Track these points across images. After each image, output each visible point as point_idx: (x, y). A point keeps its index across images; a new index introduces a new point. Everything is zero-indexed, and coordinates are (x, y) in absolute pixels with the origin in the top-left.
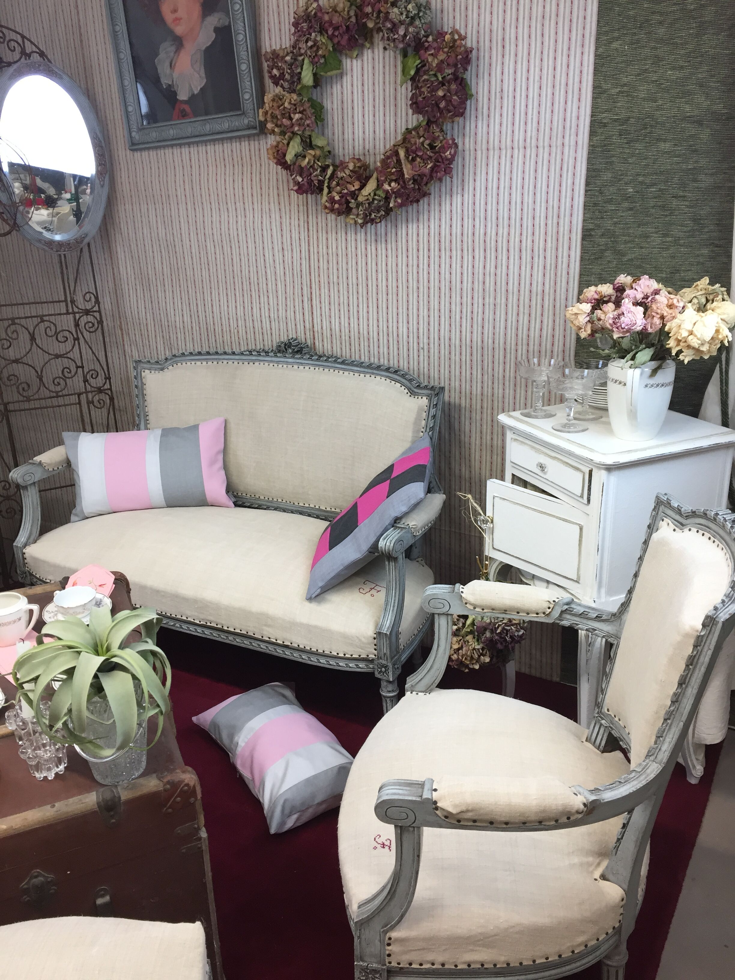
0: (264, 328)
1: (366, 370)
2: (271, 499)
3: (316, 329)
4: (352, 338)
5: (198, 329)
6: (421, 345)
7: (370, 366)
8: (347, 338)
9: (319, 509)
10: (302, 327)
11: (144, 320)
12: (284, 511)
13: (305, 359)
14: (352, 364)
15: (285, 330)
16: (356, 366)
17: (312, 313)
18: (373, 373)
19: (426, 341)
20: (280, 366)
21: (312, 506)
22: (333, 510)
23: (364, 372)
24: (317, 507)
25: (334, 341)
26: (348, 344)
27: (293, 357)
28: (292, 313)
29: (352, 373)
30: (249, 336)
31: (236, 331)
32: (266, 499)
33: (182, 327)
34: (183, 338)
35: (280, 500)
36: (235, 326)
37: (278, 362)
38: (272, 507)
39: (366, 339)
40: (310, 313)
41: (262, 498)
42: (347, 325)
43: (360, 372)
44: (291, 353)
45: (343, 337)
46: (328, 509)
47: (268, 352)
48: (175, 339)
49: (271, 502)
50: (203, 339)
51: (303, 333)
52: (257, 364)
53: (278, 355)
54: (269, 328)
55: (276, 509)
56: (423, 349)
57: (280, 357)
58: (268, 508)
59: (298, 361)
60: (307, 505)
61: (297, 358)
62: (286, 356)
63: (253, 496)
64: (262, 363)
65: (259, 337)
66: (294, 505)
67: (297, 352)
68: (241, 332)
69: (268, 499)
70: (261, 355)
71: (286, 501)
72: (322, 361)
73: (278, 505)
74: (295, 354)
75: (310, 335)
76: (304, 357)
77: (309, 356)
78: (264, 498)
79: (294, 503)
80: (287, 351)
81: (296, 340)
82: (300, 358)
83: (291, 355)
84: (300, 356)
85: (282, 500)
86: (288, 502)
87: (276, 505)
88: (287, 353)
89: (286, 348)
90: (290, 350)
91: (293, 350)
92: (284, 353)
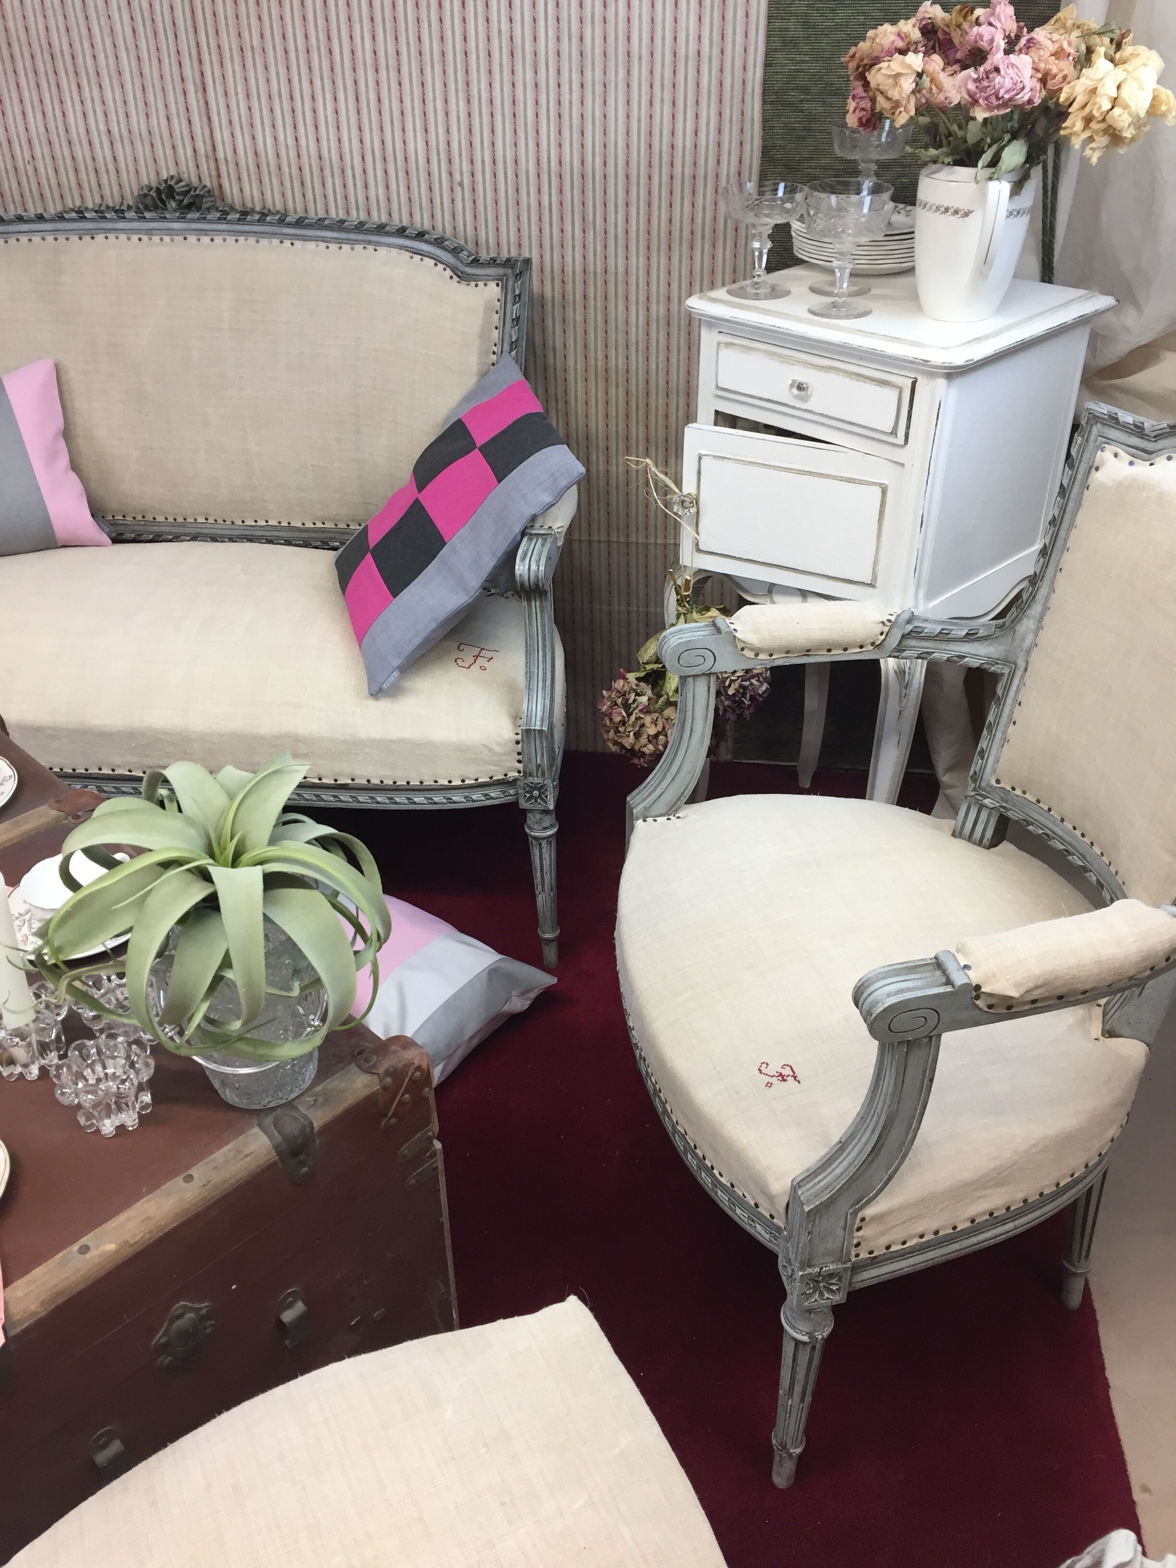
0: (100, 159)
1: (353, 236)
2: (180, 520)
3: (221, 155)
4: (306, 170)
6: (457, 177)
7: (360, 227)
8: (295, 171)
9: (290, 528)
10: (190, 152)
12: (214, 539)
13: (211, 222)
14: (320, 224)
15: (150, 161)
16: (329, 228)
17: (209, 119)
18: (370, 242)
19: (466, 167)
20: (156, 239)
22: (319, 525)
23: (348, 241)
24: (284, 524)
25: (266, 180)
26: (297, 185)
27: (182, 218)
28: (163, 122)
29: (323, 245)
30: (64, 180)
31: (30, 168)
32: (171, 520)
35: (201, 520)
36: (27, 157)
37: (150, 232)
38: (185, 535)
39: (337, 171)
40: (205, 119)
41: (160, 518)
42: (291, 142)
43: (339, 241)
44: (175, 211)
45: (285, 169)
46: (309, 525)
47: (123, 211)
49: (183, 525)
51: (191, 164)
52: (100, 238)
53: (148, 215)
54: (109, 159)
55: (194, 538)
56: (461, 184)
57: (152, 220)
58: (176, 538)
59: (195, 226)
61: (193, 221)
62: (165, 218)
63: (139, 518)
64: (112, 236)
65: (89, 180)
66: (233, 527)
67: (189, 207)
68: (42, 170)
69: (175, 519)
70: (105, 218)
71: (216, 521)
72: (251, 223)
73: (199, 530)
74: (186, 211)
75: (209, 169)
76: (209, 217)
77: (218, 215)
78: (166, 519)
79: (233, 523)
80: (165, 205)
81: (180, 180)
82: (198, 219)
83: (177, 214)
84: (197, 215)
85: (207, 519)
86: (220, 521)
87: (193, 531)
88: (168, 209)
89: (161, 200)
90: (171, 204)
91: (180, 202)
92: (159, 211)
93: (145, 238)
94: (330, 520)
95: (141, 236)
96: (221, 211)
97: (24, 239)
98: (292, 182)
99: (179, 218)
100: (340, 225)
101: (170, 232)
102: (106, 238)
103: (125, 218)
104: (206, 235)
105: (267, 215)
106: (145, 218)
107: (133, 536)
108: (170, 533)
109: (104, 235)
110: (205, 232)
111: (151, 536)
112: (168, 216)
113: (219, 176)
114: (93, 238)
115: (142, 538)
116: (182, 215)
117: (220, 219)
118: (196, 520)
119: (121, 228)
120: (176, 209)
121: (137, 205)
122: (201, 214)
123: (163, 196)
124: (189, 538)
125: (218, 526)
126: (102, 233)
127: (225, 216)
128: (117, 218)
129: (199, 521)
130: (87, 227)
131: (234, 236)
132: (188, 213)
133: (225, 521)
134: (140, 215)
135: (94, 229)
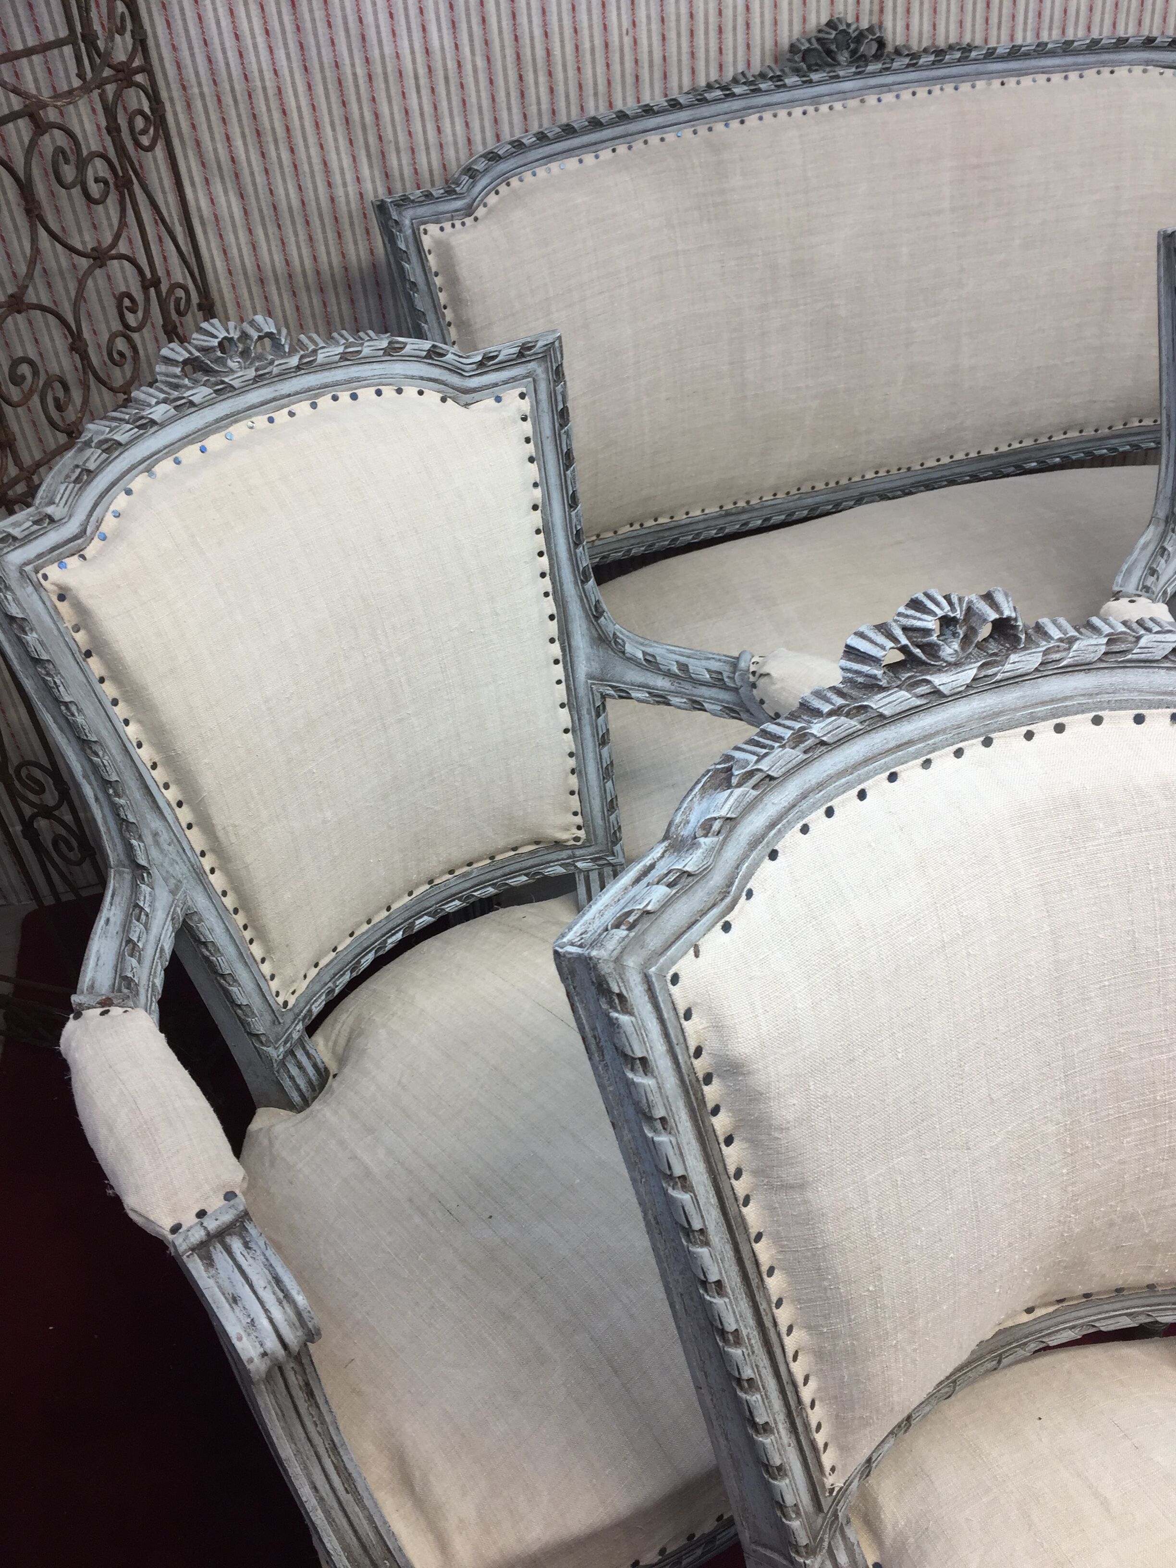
1: (1080, 59)
5: (481, 63)
7: (1093, 47)
9: (980, 458)
11: (268, 75)
12: (884, 497)
13: (896, 72)
14: (1041, 50)
16: (1052, 53)
18: (1104, 64)
20: (824, 108)
21: (960, 456)
22: (1016, 445)
24: (973, 455)
27: (859, 74)
29: (1041, 78)
30: (673, 49)
31: (627, 41)
32: (832, 484)
33: (422, 71)
34: (428, 108)
35: (869, 475)
36: (626, 23)
37: (815, 100)
38: (847, 499)
41: (820, 486)
43: (1065, 70)
44: (850, 64)
46: (1004, 448)
47: (779, 78)
48: (399, 117)
49: (846, 488)
50: (501, 96)
52: (752, 120)
53: (815, 77)
55: (859, 501)
57: (820, 82)
58: (837, 508)
59: (873, 81)
60: (945, 460)
61: (873, 74)
62: (838, 77)
63: (794, 491)
64: (767, 115)
65: (707, 44)
66: (909, 474)
67: (867, 57)
68: (644, 41)
69: (837, 483)
70: (759, 90)
71: (888, 472)
72: (949, 65)
73: (864, 490)
74: (862, 63)
76: (895, 65)
77: (907, 61)
78: (827, 484)
79: (909, 469)
80: (834, 59)
81: (848, 26)
82: (880, 72)
83: (853, 70)
84: (879, 66)
85: (877, 473)
86: (894, 471)
87: (855, 493)
88: (839, 64)
89: (829, 53)
90: (843, 57)
91: (854, 52)
92: (828, 69)
93: (811, 109)
94: (1028, 435)
95: (805, 108)
96: (908, 55)
97: (654, 139)
99: (856, 74)
100: (1067, 48)
101: (843, 95)
102: (761, 118)
103: (785, 86)
104: (890, 91)
105: (970, 51)
106: (811, 81)
107: (783, 517)
108: (828, 502)
109: (757, 115)
110: (889, 88)
111: (806, 514)
112: (841, 73)
113: (881, 11)
114: (742, 122)
115: (795, 517)
116: (859, 70)
117: (908, 66)
118: (863, 476)
119: (779, 100)
120: (851, 62)
121: (797, 65)
122: (883, 64)
123: (833, 47)
124: (852, 503)
125: (889, 478)
126: (754, 113)
127: (915, 61)
128: (773, 87)
129: (867, 477)
130: (734, 108)
131: (926, 86)
132: (866, 66)
133: (899, 469)
134: (804, 79)
135: (744, 109)
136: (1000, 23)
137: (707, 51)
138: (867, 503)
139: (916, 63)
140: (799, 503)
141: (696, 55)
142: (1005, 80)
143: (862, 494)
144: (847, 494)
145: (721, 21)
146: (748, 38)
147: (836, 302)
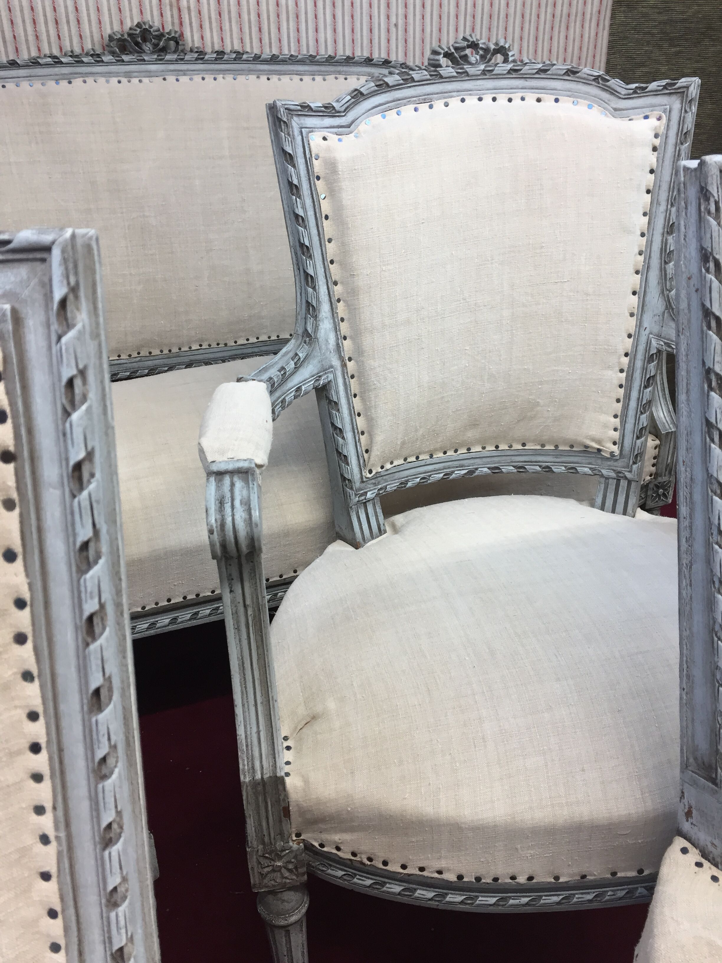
1: (323, 68)
2: (175, 350)
4: (264, 16)
6: (393, 20)
7: (330, 60)
12: (207, 363)
13: (189, 62)
14: (292, 60)
18: (340, 73)
19: (401, 11)
20: (135, 81)
21: (263, 338)
23: (320, 73)
24: (274, 338)
26: (255, 29)
27: (160, 60)
29: (296, 78)
32: (166, 352)
35: (195, 347)
37: (128, 75)
41: (156, 352)
43: (313, 74)
44: (153, 53)
45: (245, 16)
47: (98, 55)
49: (177, 356)
51: (156, 13)
52: (78, 82)
53: (125, 58)
55: (189, 365)
56: (396, 25)
57: (130, 63)
59: (172, 67)
60: (253, 340)
61: (170, 62)
62: (144, 60)
63: (135, 354)
64: (90, 80)
65: (48, 31)
66: (226, 349)
67: (164, 50)
69: (170, 351)
70: (82, 62)
71: (210, 345)
73: (192, 358)
74: (162, 54)
75: (172, 16)
76: (187, 57)
77: (196, 55)
78: (162, 351)
79: (226, 345)
80: (141, 48)
81: (151, 27)
82: (176, 60)
83: (156, 57)
84: (175, 56)
85: (201, 345)
86: (214, 345)
87: (186, 360)
88: (145, 52)
89: (137, 44)
90: (148, 47)
91: (156, 45)
92: (136, 54)
93: (124, 80)
95: (120, 78)
96: (197, 52)
98: (250, 27)
99: (157, 60)
100: (312, 60)
101: (150, 75)
102: (84, 82)
103: (102, 61)
104: (185, 75)
105: (243, 54)
106: (123, 61)
107: (128, 374)
108: (165, 365)
109: (82, 79)
110: (184, 73)
111: (147, 371)
112: (146, 58)
113: (181, 24)
114: (70, 82)
115: (139, 373)
116: (160, 57)
117: (197, 59)
118: (190, 348)
119: (99, 71)
120: (153, 52)
121: (112, 49)
122: (178, 55)
123: (139, 40)
124: (184, 367)
125: (211, 350)
126: (79, 77)
127: (202, 57)
128: (93, 61)
129: (193, 348)
130: (63, 72)
131: (212, 74)
132: (166, 55)
133: (218, 344)
134: (117, 58)
135: (71, 74)
136: (270, 43)
137: (48, 36)
138: (195, 367)
139: (203, 58)
140: (141, 364)
141: (40, 38)
142: (270, 77)
143: (191, 361)
144: (180, 360)
145: (56, 16)
146: (80, 31)
147: (147, 214)
